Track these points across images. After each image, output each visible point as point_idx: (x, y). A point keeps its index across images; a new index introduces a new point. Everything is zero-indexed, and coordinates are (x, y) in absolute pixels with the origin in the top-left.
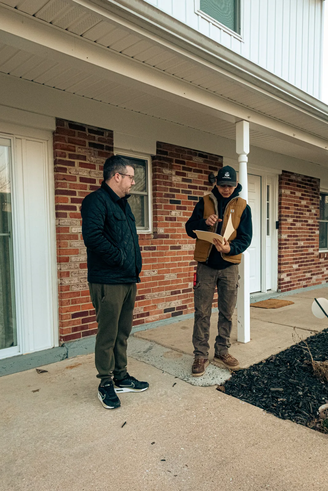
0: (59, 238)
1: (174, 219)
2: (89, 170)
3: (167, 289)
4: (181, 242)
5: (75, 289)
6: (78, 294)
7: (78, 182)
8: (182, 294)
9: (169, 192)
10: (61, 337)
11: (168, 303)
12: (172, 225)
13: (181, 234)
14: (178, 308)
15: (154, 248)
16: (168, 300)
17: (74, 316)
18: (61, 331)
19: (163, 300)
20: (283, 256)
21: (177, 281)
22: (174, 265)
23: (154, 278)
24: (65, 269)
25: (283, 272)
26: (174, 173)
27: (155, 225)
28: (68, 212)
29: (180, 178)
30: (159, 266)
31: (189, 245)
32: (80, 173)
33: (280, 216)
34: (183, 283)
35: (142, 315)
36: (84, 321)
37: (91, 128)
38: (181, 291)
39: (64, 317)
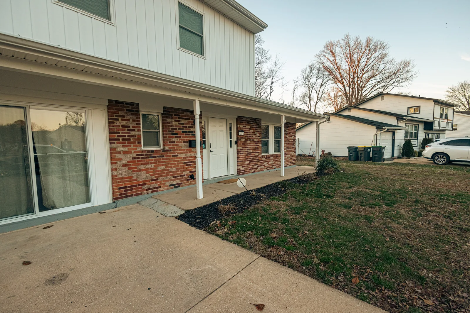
0: (111, 153)
1: (175, 142)
2: (126, 122)
3: (171, 175)
4: (179, 153)
5: (120, 176)
6: (121, 178)
7: (121, 127)
8: (179, 177)
9: (171, 130)
10: (113, 198)
11: (172, 182)
12: (173, 145)
13: (178, 149)
14: (177, 184)
15: (163, 156)
16: (172, 180)
17: (120, 189)
18: (113, 196)
19: (168, 180)
20: (239, 158)
21: (177, 171)
22: (175, 164)
23: (163, 170)
24: (114, 167)
25: (239, 165)
26: (173, 121)
27: (164, 145)
28: (116, 141)
29: (177, 123)
30: (166, 165)
31: (183, 154)
32: (122, 123)
33: (237, 138)
34: (180, 172)
35: (157, 188)
36: (125, 191)
37: (127, 103)
38: (179, 176)
39: (114, 189)
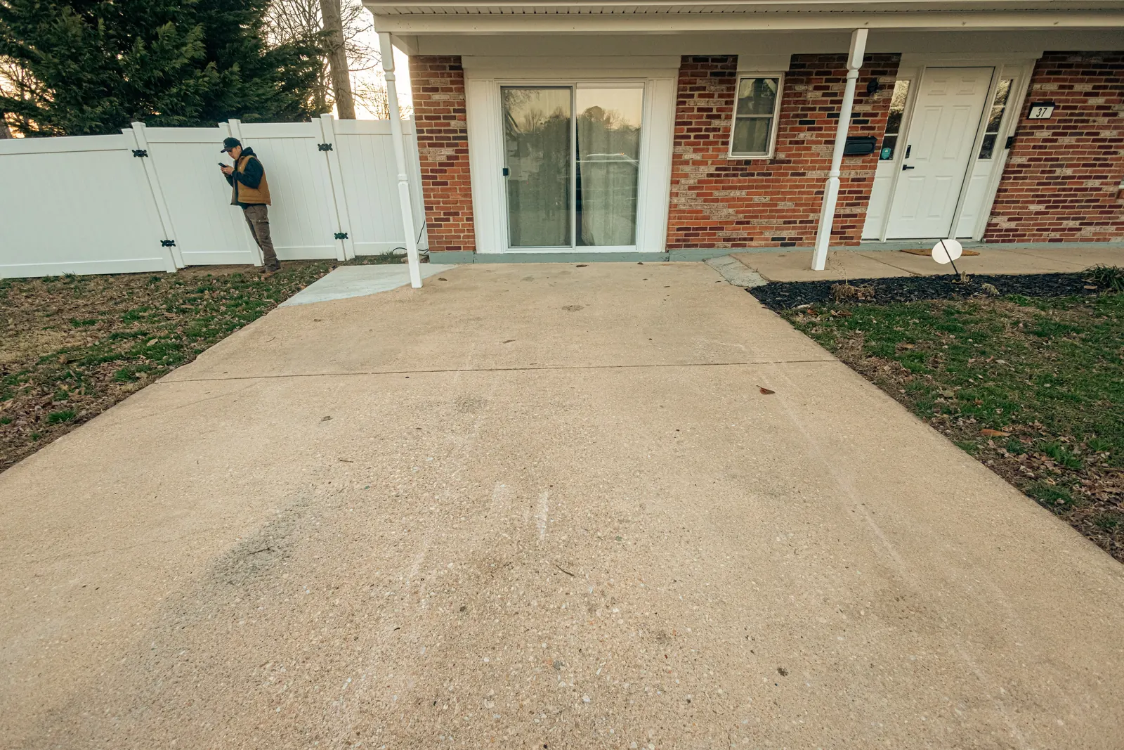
0: (674, 163)
1: (803, 142)
2: (707, 99)
3: (779, 217)
4: (809, 169)
5: (682, 208)
6: (684, 212)
7: (695, 112)
8: (798, 225)
9: (799, 112)
10: (667, 245)
11: (778, 232)
12: (798, 149)
13: (810, 159)
14: (790, 239)
15: (770, 174)
16: (778, 229)
17: (678, 229)
18: (668, 240)
19: (772, 228)
20: (1006, 191)
21: (794, 211)
22: (794, 193)
23: (764, 205)
24: (675, 190)
25: (999, 214)
26: (811, 88)
27: (776, 150)
28: (683, 141)
29: (819, 93)
30: (772, 193)
31: (819, 172)
32: (698, 104)
33: (1018, 128)
34: (801, 214)
35: (745, 239)
36: (686, 235)
37: (715, 57)
38: (798, 222)
39: (671, 229)
